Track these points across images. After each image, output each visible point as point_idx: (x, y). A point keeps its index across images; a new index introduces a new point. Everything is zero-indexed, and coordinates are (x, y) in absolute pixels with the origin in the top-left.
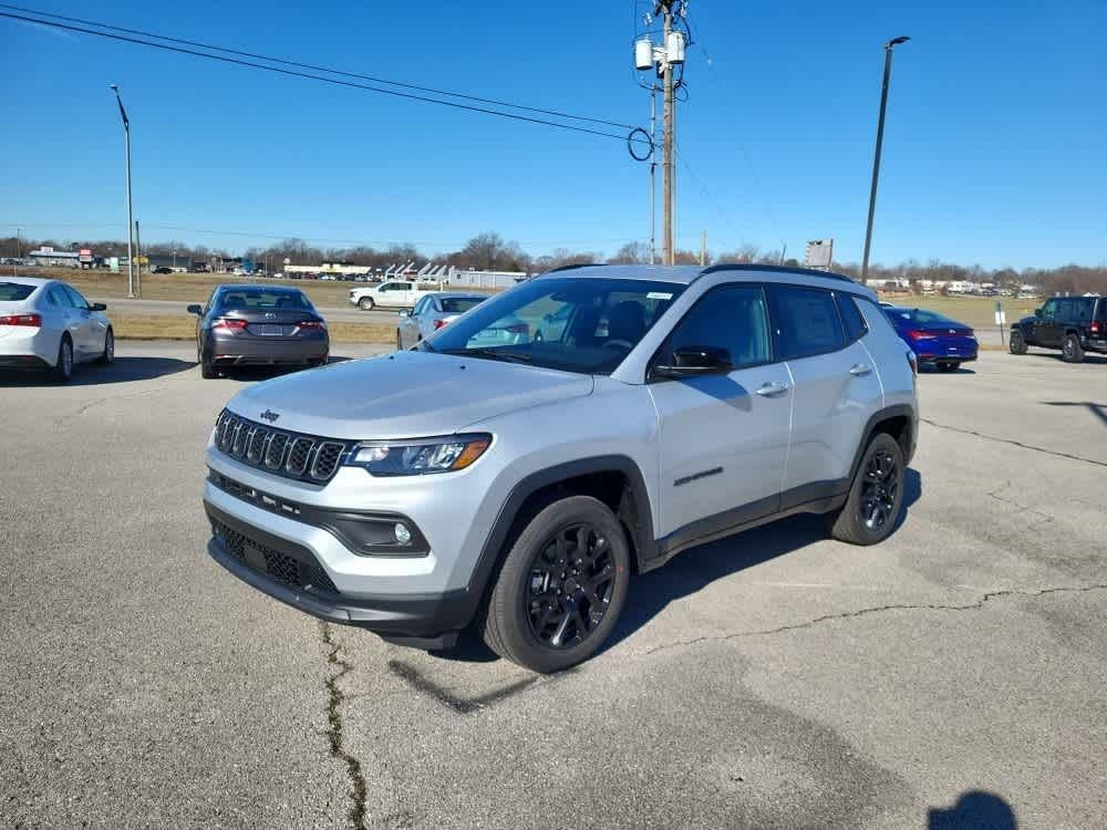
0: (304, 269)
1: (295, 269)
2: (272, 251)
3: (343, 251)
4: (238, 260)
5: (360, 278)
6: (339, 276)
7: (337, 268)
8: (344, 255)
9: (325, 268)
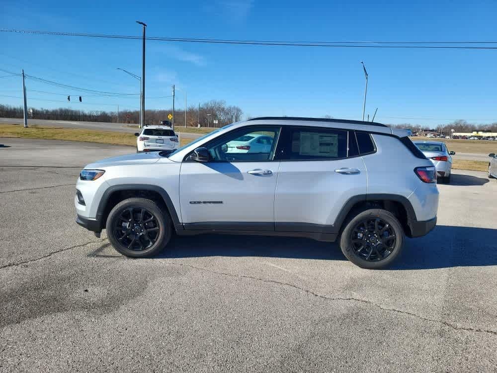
0: (463, 134)
1: (458, 134)
2: (449, 126)
3: (486, 125)
4: (433, 131)
5: (491, 139)
6: (480, 137)
7: (481, 134)
8: (487, 127)
9: (474, 133)
